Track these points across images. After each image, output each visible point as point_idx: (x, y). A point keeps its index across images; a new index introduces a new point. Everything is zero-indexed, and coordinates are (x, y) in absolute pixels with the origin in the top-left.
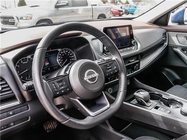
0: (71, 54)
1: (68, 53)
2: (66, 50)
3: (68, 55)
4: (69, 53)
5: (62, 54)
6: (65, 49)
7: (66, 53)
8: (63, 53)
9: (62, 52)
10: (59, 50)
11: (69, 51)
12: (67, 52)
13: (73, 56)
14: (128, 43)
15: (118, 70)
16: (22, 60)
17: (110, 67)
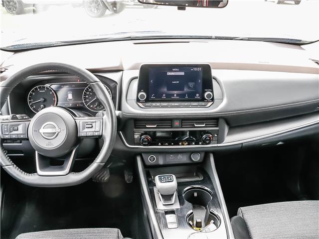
14: (197, 95)
15: (101, 134)
16: (39, 88)
17: (91, 126)
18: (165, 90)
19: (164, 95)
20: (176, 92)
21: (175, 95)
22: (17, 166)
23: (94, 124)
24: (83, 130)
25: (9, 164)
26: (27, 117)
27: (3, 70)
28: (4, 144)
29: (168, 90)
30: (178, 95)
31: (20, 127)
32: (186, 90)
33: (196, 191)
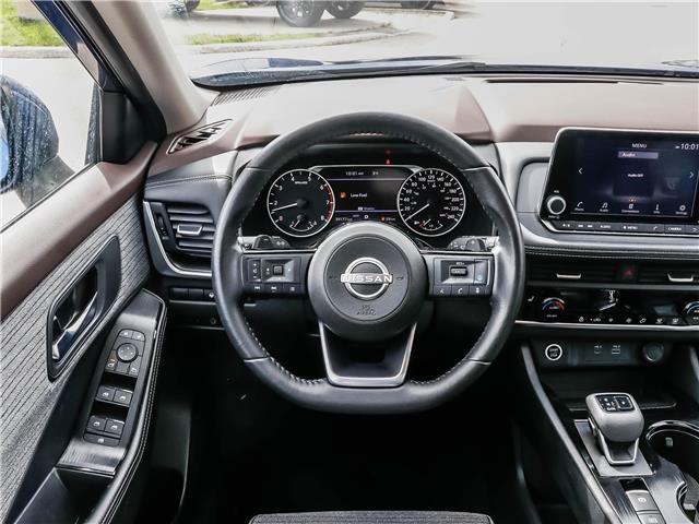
0: (453, 191)
1: (443, 186)
2: (439, 176)
3: (443, 191)
4: (446, 184)
5: (420, 184)
6: (434, 172)
7: (437, 183)
8: (425, 183)
9: (424, 179)
10: (416, 170)
11: (447, 180)
12: (442, 183)
13: (457, 200)
14: (683, 208)
15: (487, 292)
16: (295, 174)
17: (463, 271)
18: (609, 192)
19: (606, 204)
20: (632, 199)
21: (631, 206)
22: (277, 360)
23: (471, 268)
24: (443, 280)
25: (258, 353)
26: (283, 243)
27: (209, 131)
28: (246, 305)
29: (617, 192)
30: (636, 206)
31: (289, 267)
32: (658, 194)
33: (669, 434)
